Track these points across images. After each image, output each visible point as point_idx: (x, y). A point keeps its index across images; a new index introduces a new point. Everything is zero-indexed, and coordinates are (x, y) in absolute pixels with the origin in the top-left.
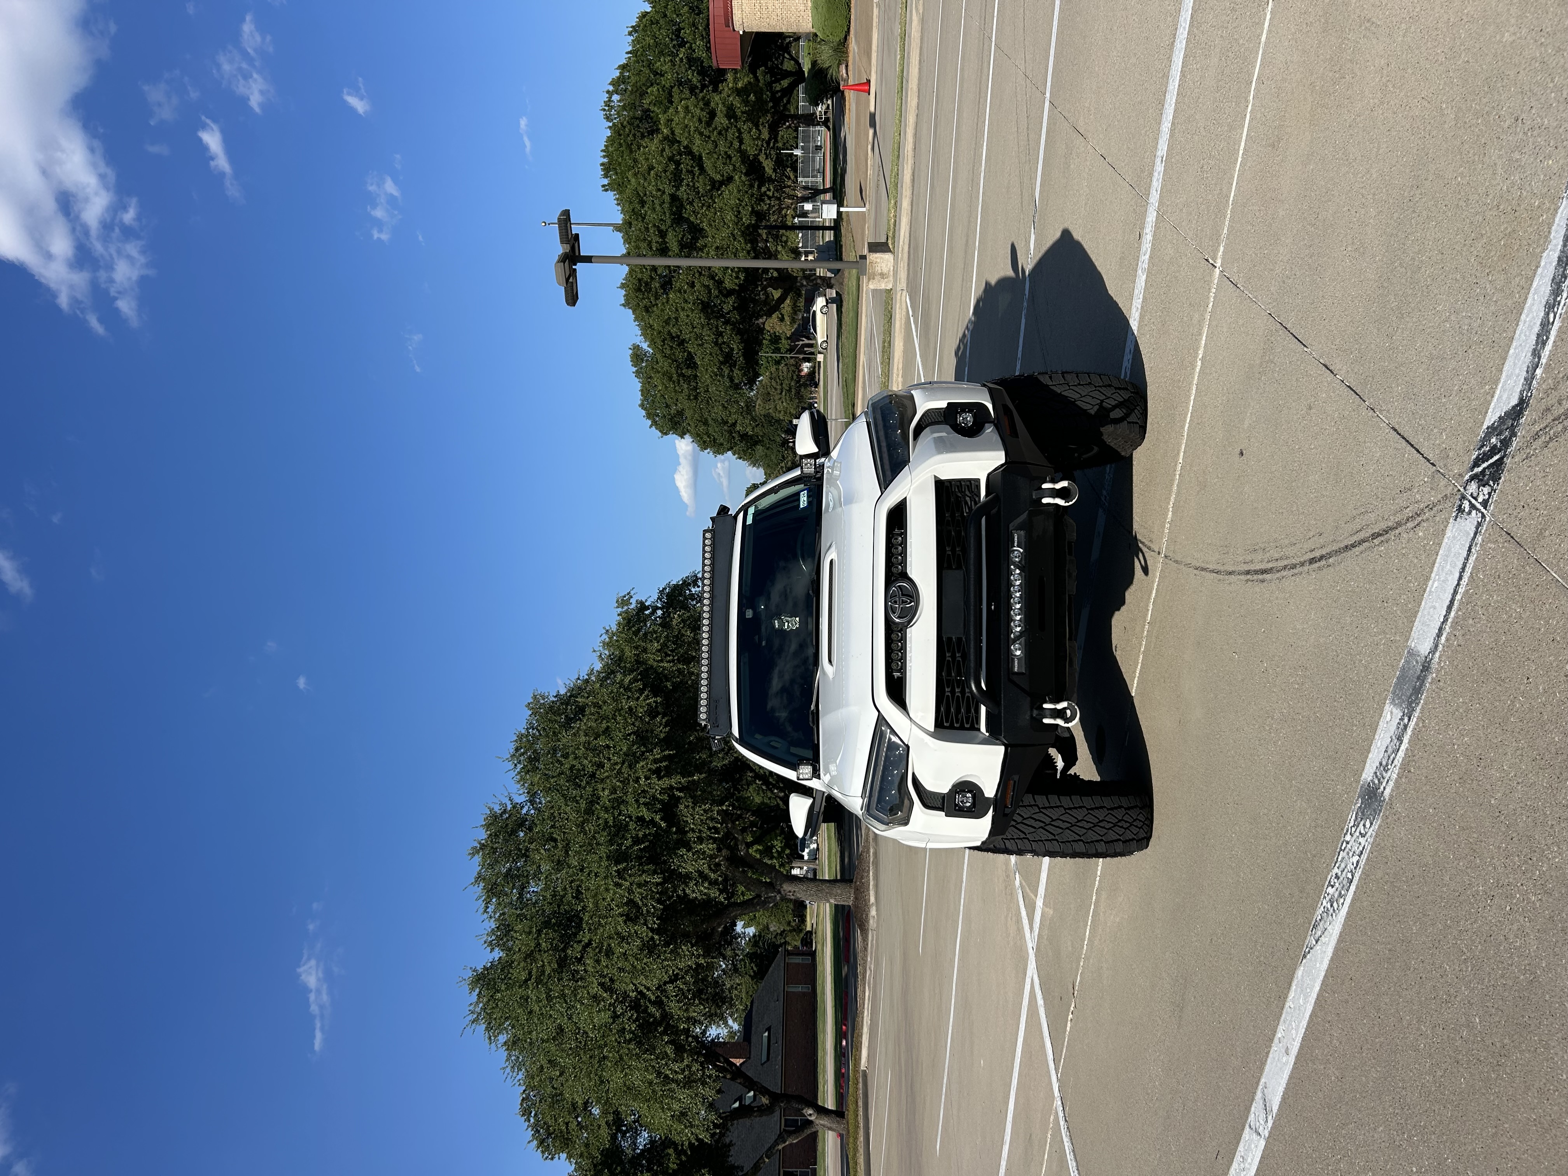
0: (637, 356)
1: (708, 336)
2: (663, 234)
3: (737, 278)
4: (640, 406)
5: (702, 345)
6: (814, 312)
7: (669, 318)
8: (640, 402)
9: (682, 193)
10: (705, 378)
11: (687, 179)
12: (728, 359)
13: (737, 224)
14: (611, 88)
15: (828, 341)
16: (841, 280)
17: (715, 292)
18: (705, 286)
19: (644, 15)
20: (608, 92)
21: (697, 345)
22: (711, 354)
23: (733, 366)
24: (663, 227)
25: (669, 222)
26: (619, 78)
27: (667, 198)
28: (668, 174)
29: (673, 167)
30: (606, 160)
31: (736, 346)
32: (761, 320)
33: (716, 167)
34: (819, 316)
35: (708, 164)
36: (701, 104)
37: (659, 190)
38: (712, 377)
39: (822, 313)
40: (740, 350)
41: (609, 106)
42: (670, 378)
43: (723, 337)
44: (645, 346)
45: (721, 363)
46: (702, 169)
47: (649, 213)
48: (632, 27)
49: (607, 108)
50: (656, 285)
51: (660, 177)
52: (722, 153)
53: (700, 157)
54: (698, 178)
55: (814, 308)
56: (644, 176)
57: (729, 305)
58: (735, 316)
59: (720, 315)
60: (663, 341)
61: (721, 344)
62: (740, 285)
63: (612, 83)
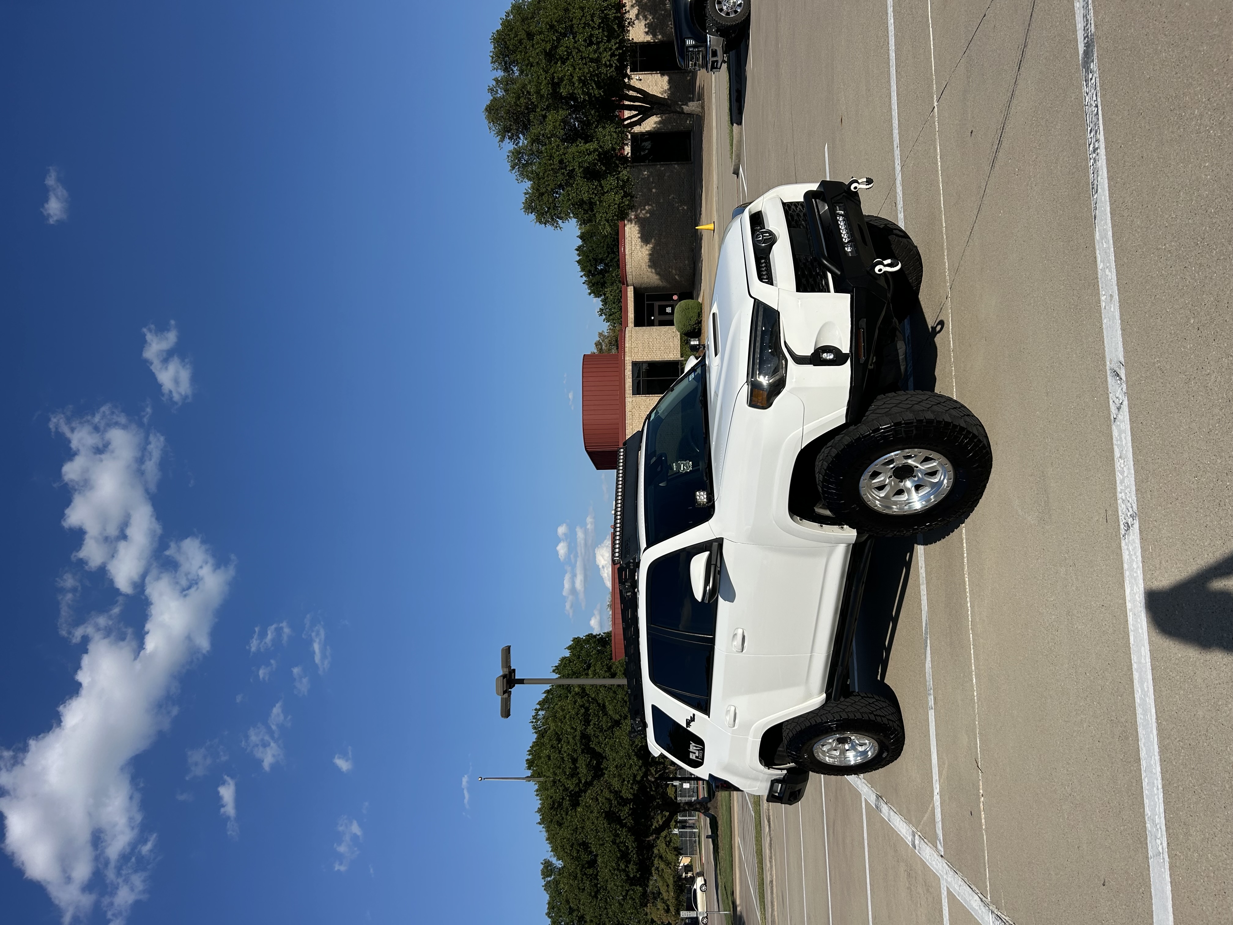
0: (548, 869)
1: (608, 837)
2: (574, 761)
3: (632, 788)
4: (546, 914)
5: (603, 844)
6: (695, 890)
7: (577, 828)
8: (546, 911)
9: (590, 730)
10: (604, 873)
11: (594, 720)
12: (624, 856)
13: (632, 745)
14: (538, 707)
15: (708, 917)
16: (715, 805)
17: (614, 802)
18: (606, 799)
19: (564, 659)
20: (536, 709)
21: (599, 845)
22: (610, 851)
23: (628, 862)
24: (575, 756)
25: (579, 751)
26: (544, 700)
27: (578, 733)
28: (579, 716)
29: (583, 711)
30: (530, 757)
31: (630, 843)
32: (651, 838)
33: (616, 710)
34: (699, 894)
35: (610, 708)
36: (605, 668)
37: (572, 728)
38: (610, 871)
39: (701, 891)
40: (634, 849)
41: (536, 719)
42: (576, 878)
43: (620, 838)
44: (554, 860)
45: (618, 859)
46: (605, 714)
47: (564, 746)
48: (555, 667)
49: (534, 721)
50: (566, 803)
51: (574, 718)
52: (620, 699)
53: (604, 706)
54: (602, 719)
55: (695, 887)
56: (561, 720)
57: (625, 812)
58: (630, 822)
59: (619, 821)
60: (572, 846)
61: (618, 844)
62: (634, 795)
63: (539, 703)
